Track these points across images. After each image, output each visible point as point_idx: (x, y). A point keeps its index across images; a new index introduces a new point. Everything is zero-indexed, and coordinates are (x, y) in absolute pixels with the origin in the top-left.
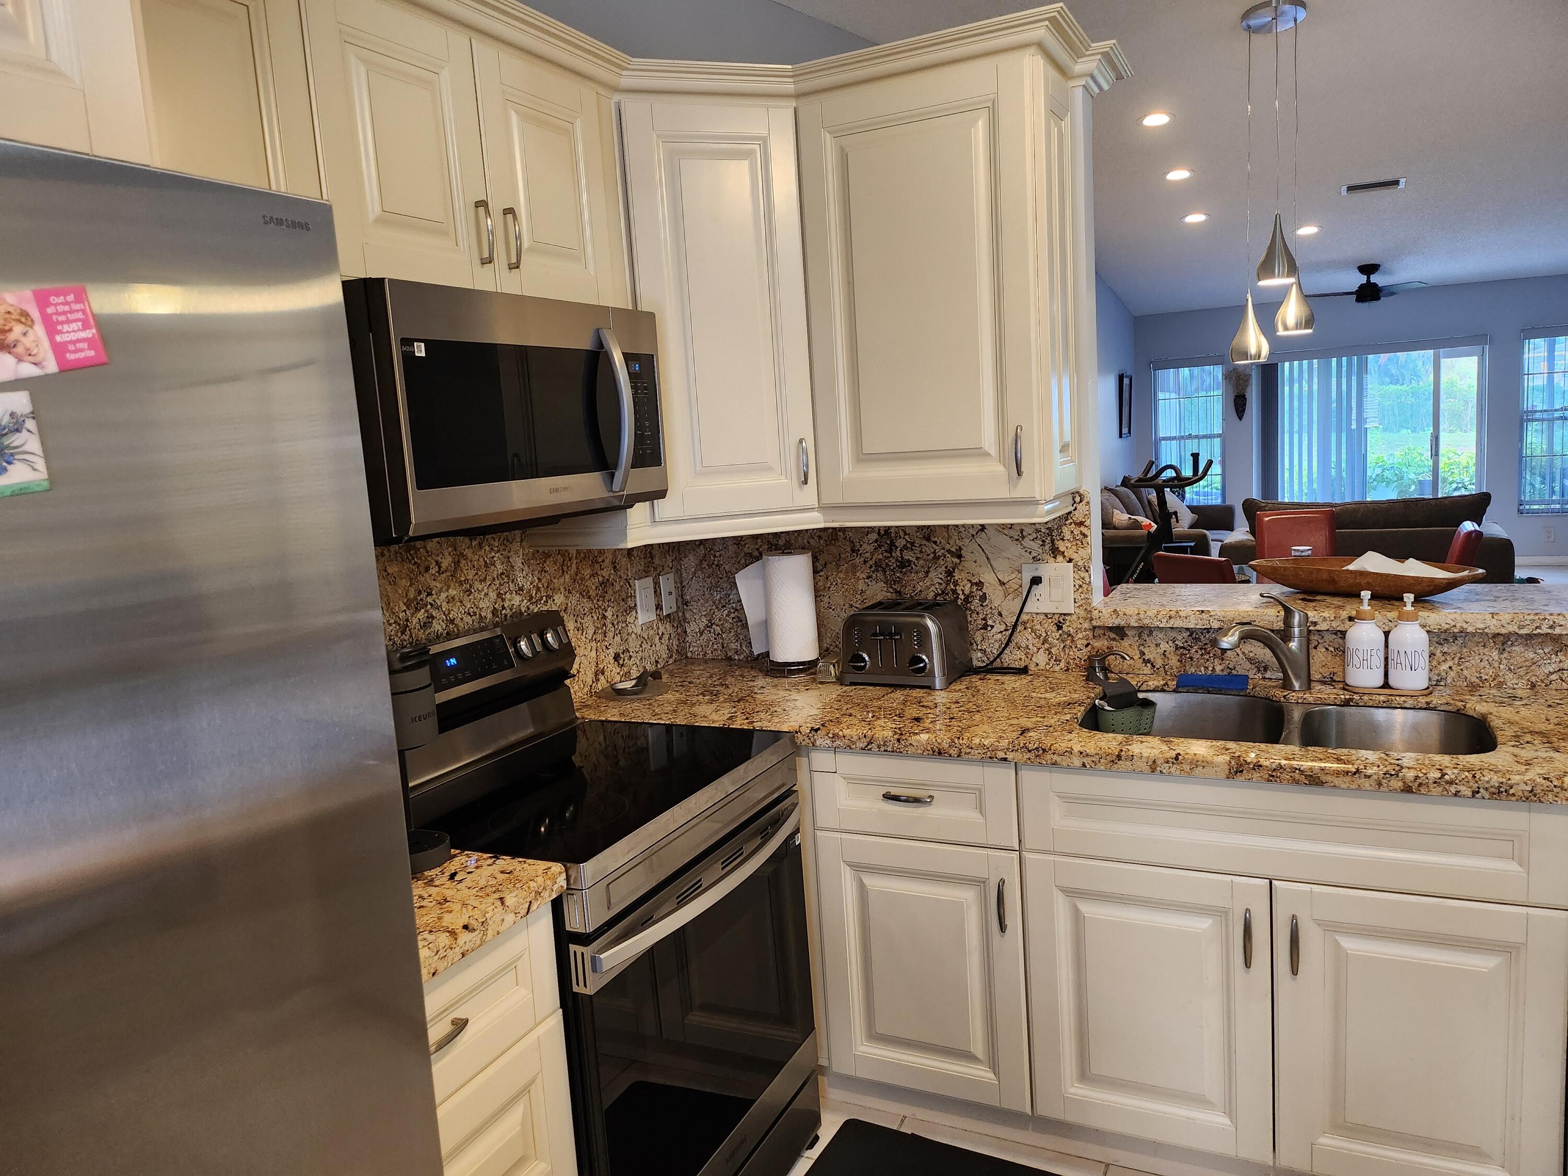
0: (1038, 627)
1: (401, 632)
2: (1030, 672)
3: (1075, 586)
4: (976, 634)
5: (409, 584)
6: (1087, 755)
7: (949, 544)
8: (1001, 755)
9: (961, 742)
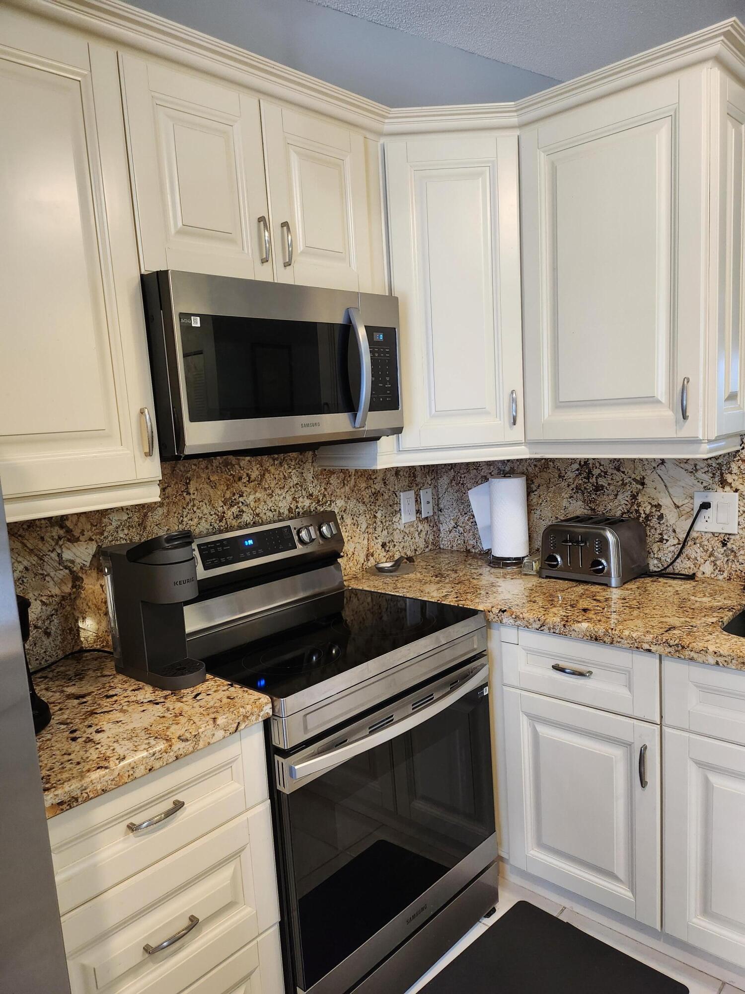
0: (706, 543)
1: (219, 520)
2: (697, 579)
3: (739, 511)
4: (654, 546)
5: (226, 488)
6: (721, 655)
7: (635, 474)
8: (646, 646)
9: (614, 632)
